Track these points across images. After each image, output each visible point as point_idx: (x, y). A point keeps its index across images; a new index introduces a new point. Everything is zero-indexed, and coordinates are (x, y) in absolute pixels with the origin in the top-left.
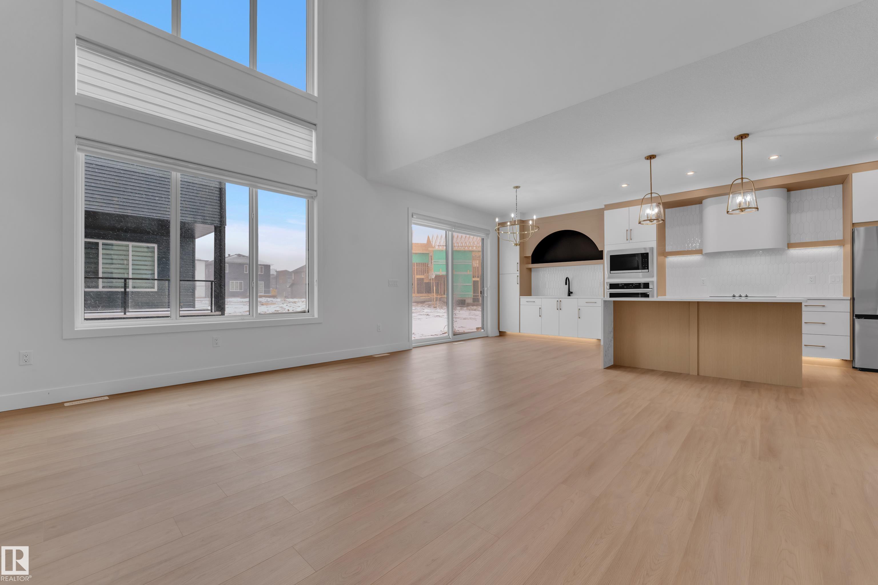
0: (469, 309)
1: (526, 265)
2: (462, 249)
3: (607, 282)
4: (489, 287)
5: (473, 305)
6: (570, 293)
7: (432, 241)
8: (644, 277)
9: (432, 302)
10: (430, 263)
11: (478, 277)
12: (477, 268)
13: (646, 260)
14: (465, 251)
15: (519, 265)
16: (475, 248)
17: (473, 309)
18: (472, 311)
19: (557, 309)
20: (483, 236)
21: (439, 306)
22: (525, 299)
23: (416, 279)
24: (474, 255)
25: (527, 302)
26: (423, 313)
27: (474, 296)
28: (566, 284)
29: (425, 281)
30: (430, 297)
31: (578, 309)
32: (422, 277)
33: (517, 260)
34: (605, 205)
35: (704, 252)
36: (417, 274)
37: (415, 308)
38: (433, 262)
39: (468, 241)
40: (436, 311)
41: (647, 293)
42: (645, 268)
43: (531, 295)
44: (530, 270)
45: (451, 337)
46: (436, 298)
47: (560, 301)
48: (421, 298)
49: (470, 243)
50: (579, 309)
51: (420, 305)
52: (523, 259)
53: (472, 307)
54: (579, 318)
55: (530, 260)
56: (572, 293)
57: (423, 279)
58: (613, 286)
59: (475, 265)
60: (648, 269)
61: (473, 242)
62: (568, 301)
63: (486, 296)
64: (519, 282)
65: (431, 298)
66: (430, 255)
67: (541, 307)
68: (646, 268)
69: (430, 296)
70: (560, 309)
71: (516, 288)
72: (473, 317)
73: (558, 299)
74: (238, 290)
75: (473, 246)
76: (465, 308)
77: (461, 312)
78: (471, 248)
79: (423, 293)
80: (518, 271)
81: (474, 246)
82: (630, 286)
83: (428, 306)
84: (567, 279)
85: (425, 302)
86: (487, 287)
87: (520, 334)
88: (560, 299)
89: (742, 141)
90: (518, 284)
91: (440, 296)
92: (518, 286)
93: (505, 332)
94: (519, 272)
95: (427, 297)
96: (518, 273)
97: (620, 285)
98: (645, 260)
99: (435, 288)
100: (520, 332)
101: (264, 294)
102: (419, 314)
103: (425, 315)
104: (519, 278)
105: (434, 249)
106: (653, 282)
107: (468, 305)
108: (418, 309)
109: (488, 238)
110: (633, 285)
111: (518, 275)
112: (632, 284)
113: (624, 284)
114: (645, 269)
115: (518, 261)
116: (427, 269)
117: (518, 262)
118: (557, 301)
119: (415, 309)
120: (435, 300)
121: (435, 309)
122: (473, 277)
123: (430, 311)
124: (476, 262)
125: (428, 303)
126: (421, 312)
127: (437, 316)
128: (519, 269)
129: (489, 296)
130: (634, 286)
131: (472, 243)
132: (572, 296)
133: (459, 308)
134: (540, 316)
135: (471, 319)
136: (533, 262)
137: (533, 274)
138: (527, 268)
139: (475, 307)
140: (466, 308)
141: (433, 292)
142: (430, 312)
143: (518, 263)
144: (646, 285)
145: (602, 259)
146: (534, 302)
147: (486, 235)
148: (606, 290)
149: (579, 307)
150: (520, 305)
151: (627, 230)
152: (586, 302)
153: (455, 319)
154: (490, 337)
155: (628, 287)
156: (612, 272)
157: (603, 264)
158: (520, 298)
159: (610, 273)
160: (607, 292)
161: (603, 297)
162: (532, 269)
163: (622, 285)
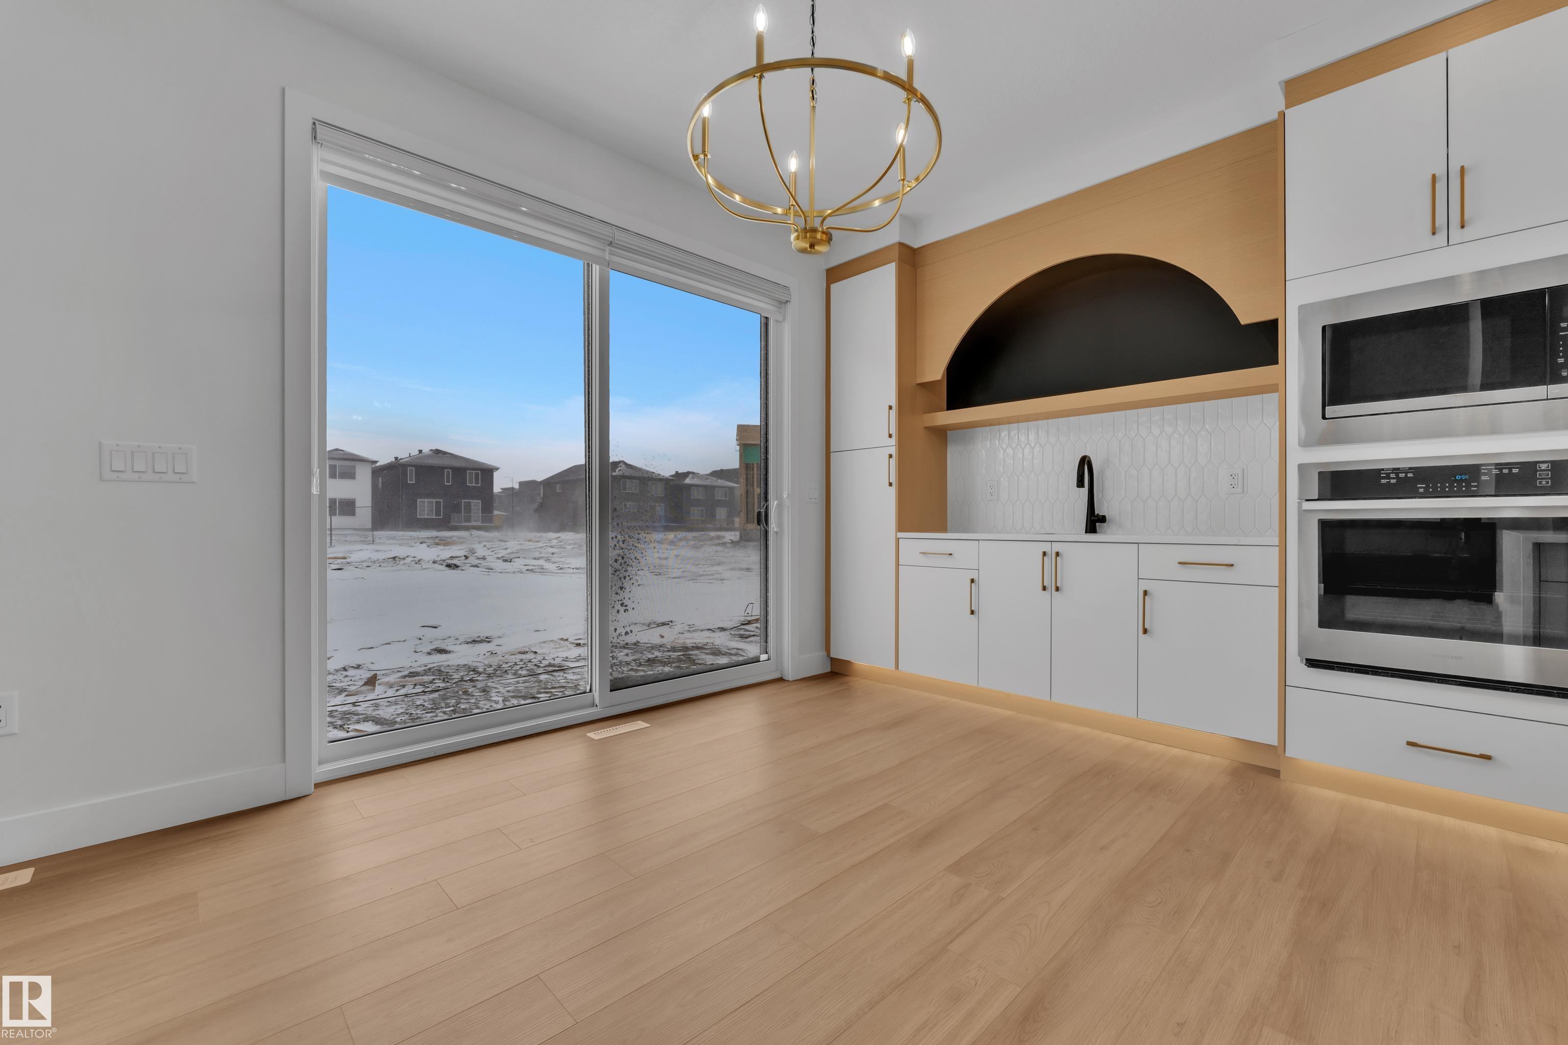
1: (924, 415)
3: (1301, 466)
4: (785, 496)
6: (1094, 521)
15: (893, 413)
19: (1044, 588)
20: (768, 308)
22: (917, 543)
25: (924, 553)
28: (1080, 484)
31: (1142, 593)
33: (890, 395)
43: (944, 529)
44: (941, 434)
45: (597, 702)
47: (1057, 554)
50: (1145, 593)
52: (911, 392)
54: (1145, 631)
55: (943, 402)
56: (1103, 520)
62: (1087, 553)
63: (775, 530)
64: (892, 479)
67: (975, 577)
70: (1057, 589)
71: (883, 502)
73: (1046, 547)
74: (433, 516)
80: (890, 436)
84: (1085, 462)
86: (779, 498)
87: (898, 671)
88: (1057, 547)
90: (890, 484)
92: (892, 492)
93: (850, 662)
94: (893, 441)
96: (892, 447)
97: (1388, 477)
100: (897, 667)
101: (482, 523)
104: (893, 462)
109: (784, 319)
111: (893, 451)
113: (1416, 470)
115: (893, 400)
117: (893, 402)
118: (1044, 554)
128: (893, 431)
129: (786, 529)
132: (1103, 533)
134: (972, 612)
136: (952, 403)
137: (953, 453)
138: (929, 430)
143: (890, 408)
145: (1275, 361)
146: (951, 554)
147: (776, 304)
148: (1300, 505)
149: (1144, 586)
150: (898, 565)
151: (1434, 176)
152: (1179, 563)
153: (621, 600)
154: (790, 680)
155: (1443, 488)
156: (1331, 410)
157: (1278, 388)
158: (898, 540)
159: (1324, 417)
160: (1303, 514)
161: (1276, 541)
162: (948, 432)
163: (1397, 477)
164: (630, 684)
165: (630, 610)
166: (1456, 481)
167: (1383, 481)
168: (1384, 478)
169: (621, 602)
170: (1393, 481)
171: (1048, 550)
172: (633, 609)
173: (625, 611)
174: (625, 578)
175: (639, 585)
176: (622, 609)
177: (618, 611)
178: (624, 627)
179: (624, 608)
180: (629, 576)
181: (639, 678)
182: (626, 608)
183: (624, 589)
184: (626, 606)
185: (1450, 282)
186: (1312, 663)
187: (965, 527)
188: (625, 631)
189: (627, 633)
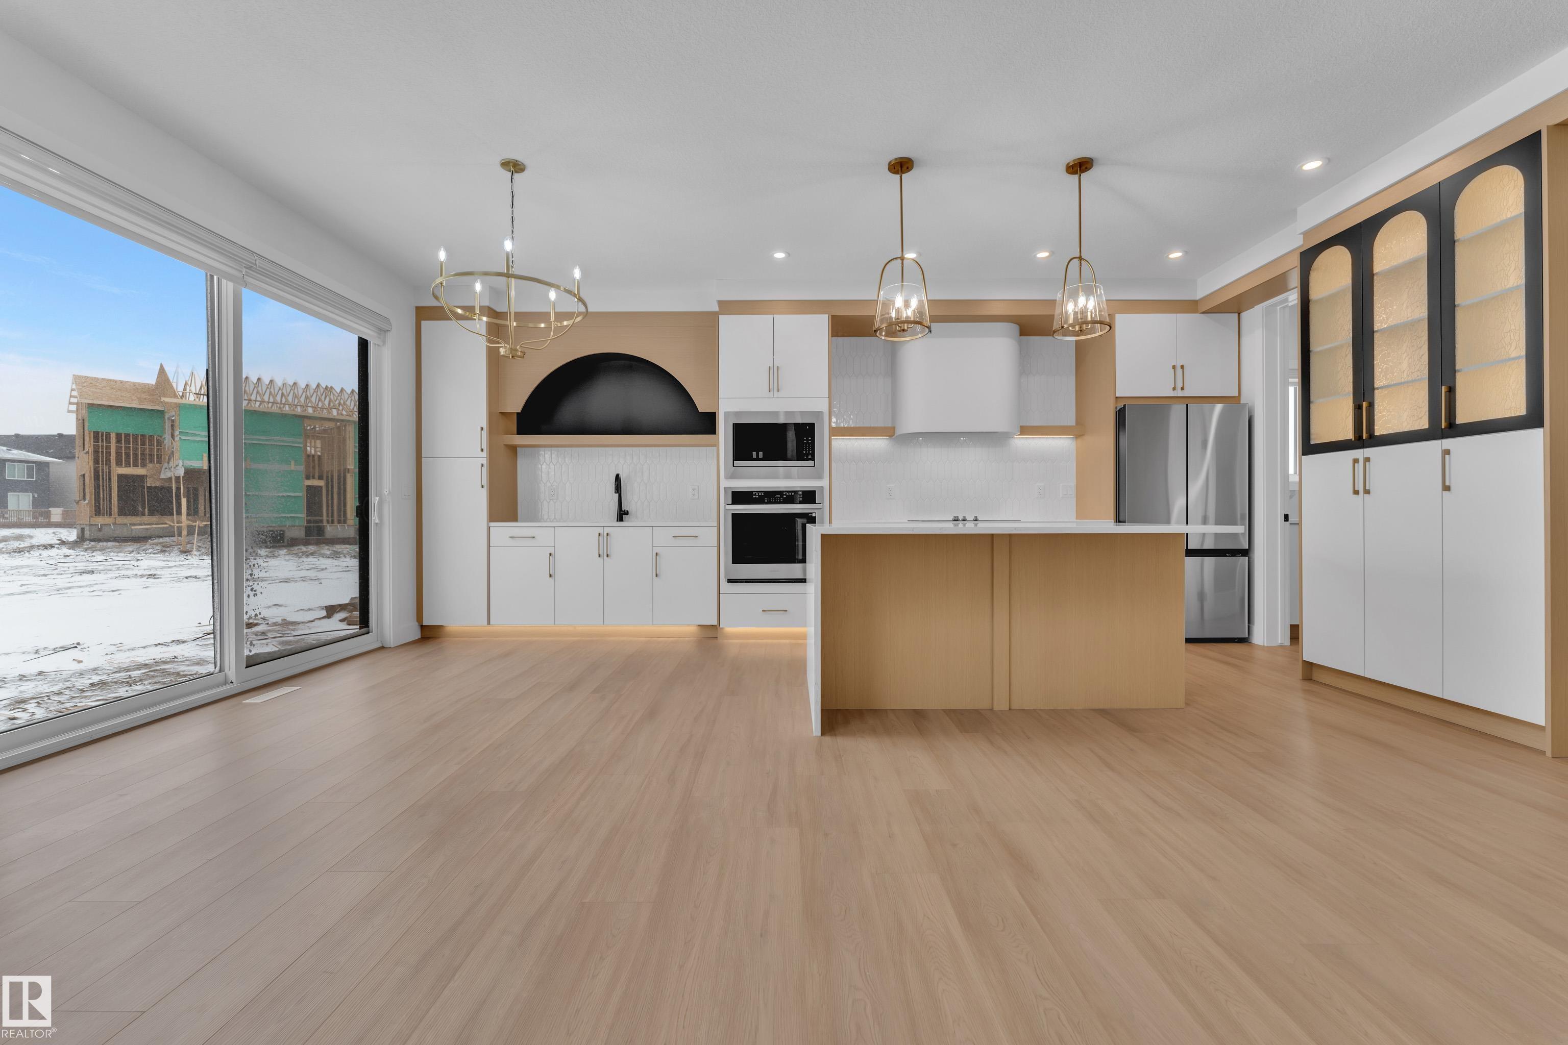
0: (294, 552)
1: (504, 435)
2: (275, 409)
3: (725, 488)
4: (386, 493)
5: (306, 543)
6: (622, 515)
7: (175, 380)
8: (800, 477)
9: (175, 539)
10: (167, 436)
11: (320, 478)
12: (316, 458)
13: (810, 438)
14: (282, 414)
15: (485, 433)
16: (310, 410)
17: (306, 552)
18: (304, 560)
19: (600, 556)
20: (365, 331)
21: (200, 547)
22: (503, 531)
23: (114, 479)
24: (310, 425)
25: (511, 537)
26: (135, 572)
27: (309, 522)
28: (616, 491)
29: (149, 483)
30: (168, 525)
31: (655, 555)
32: (140, 471)
33: (482, 420)
34: (720, 303)
35: (898, 433)
36: (119, 463)
37: (104, 558)
38: (177, 433)
39: (292, 392)
40: (186, 562)
41: (812, 513)
42: (807, 457)
43: (514, 518)
44: (513, 450)
45: (232, 679)
46: (188, 526)
47: (608, 534)
48: (133, 527)
49: (295, 396)
51: (130, 547)
52: (496, 417)
53: (304, 549)
54: (658, 576)
55: (514, 427)
56: (627, 513)
57: (142, 478)
58: (739, 497)
59: (311, 452)
60: (813, 459)
61: (307, 397)
62: (621, 533)
63: (377, 521)
64: (485, 483)
65: (173, 527)
66: (167, 416)
67: (552, 552)
68: (810, 457)
69: (168, 522)
70: (608, 556)
71: (480, 500)
72: (312, 574)
73: (601, 530)
75: (307, 406)
76: (283, 552)
77: (273, 562)
78: (299, 409)
79: (143, 514)
80: (482, 450)
81: (310, 405)
82: (778, 497)
83: (159, 547)
84: (618, 479)
85: (150, 538)
86: (378, 494)
87: (490, 628)
88: (607, 530)
89: (1080, 176)
90: (482, 487)
91: (202, 521)
92: (484, 493)
93: (441, 626)
94: (484, 454)
95: (156, 524)
96: (483, 458)
97: (755, 495)
98: (807, 440)
99: (184, 501)
100: (489, 623)
102: (116, 574)
103: (142, 576)
104: (485, 469)
105: (183, 401)
106: (822, 488)
107: (293, 543)
108: (115, 558)
109: (384, 343)
110: (782, 496)
111: (485, 461)
112: (781, 493)
113: (765, 492)
114: (807, 460)
115: (484, 423)
116: (157, 451)
117: (485, 425)
118: (599, 535)
119: (106, 560)
120: (184, 533)
121: (182, 557)
122: (308, 478)
123: (164, 564)
124: (315, 442)
125: (161, 540)
126: (127, 569)
127: (187, 578)
128: (485, 446)
129: (386, 521)
130: (785, 496)
131: (302, 399)
132: (628, 521)
133: (263, 552)
134: (551, 576)
135: (304, 579)
136: (521, 430)
137: (520, 462)
138: (507, 446)
139: (312, 548)
140: (285, 550)
141: (179, 512)
142: (162, 568)
143: (482, 429)
144: (809, 497)
145: (715, 433)
146: (534, 537)
147: (377, 331)
148: (725, 506)
149: (656, 550)
150: (489, 546)
151: (770, 367)
152: (673, 537)
153: (251, 586)
154: (392, 647)
155: (773, 500)
156: (737, 463)
157: (717, 445)
158: (489, 528)
159: (733, 466)
160: (726, 510)
161: (715, 524)
162: (518, 448)
163: (758, 495)
164: (259, 661)
165: (259, 594)
166: (776, 497)
167: (754, 496)
168: (754, 495)
169: (251, 588)
170: (757, 497)
171: (601, 532)
172: (261, 593)
173: (254, 596)
174: (254, 565)
175: (266, 572)
176: (252, 594)
177: (249, 596)
178: (253, 610)
179: (254, 593)
180: (257, 564)
181: (266, 655)
182: (255, 593)
183: (253, 576)
184: (255, 591)
185: (776, 414)
186: (730, 581)
187: (534, 517)
188: (255, 613)
189: (256, 615)
